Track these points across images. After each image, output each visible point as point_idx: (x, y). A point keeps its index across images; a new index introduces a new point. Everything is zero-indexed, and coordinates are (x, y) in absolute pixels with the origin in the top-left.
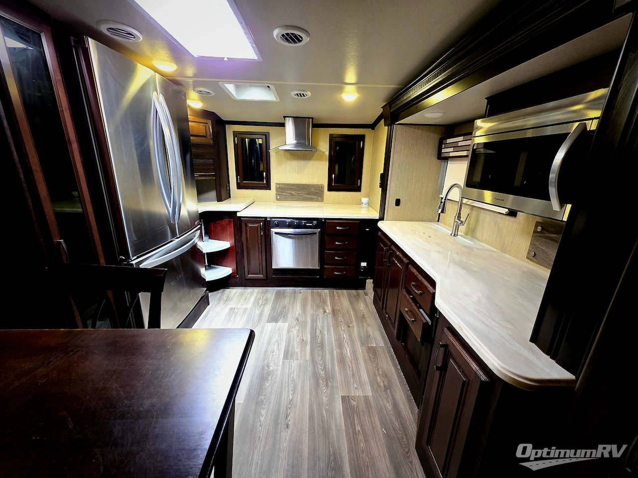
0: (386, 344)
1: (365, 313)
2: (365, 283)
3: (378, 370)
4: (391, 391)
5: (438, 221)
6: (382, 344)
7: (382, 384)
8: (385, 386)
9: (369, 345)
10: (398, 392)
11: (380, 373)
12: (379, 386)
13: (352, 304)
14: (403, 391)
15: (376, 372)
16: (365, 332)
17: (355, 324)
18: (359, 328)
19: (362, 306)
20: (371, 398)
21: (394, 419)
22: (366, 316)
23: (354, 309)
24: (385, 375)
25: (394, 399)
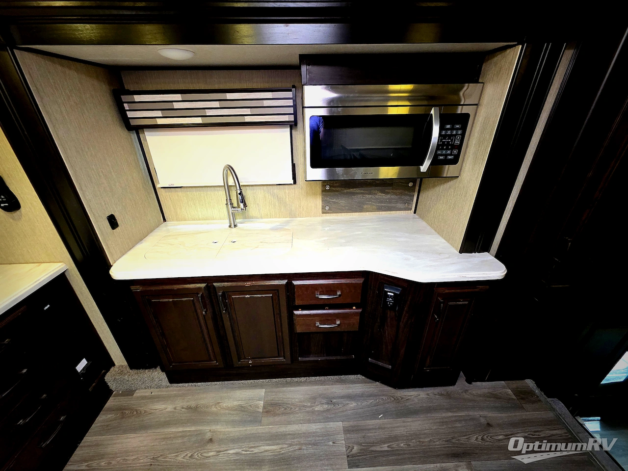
0: (262, 387)
1: (185, 404)
2: (106, 384)
3: (304, 406)
4: (334, 398)
5: (165, 220)
6: (262, 392)
7: (326, 406)
8: (328, 403)
9: (261, 410)
10: (334, 390)
11: (309, 404)
12: (328, 410)
13: (144, 427)
14: (332, 385)
15: (308, 409)
16: (232, 412)
17: (206, 428)
18: (217, 422)
19: (163, 408)
20: (347, 424)
21: (365, 403)
22: (193, 404)
23: (167, 424)
24: (313, 399)
25: (343, 397)
